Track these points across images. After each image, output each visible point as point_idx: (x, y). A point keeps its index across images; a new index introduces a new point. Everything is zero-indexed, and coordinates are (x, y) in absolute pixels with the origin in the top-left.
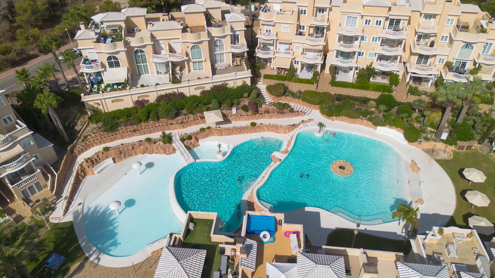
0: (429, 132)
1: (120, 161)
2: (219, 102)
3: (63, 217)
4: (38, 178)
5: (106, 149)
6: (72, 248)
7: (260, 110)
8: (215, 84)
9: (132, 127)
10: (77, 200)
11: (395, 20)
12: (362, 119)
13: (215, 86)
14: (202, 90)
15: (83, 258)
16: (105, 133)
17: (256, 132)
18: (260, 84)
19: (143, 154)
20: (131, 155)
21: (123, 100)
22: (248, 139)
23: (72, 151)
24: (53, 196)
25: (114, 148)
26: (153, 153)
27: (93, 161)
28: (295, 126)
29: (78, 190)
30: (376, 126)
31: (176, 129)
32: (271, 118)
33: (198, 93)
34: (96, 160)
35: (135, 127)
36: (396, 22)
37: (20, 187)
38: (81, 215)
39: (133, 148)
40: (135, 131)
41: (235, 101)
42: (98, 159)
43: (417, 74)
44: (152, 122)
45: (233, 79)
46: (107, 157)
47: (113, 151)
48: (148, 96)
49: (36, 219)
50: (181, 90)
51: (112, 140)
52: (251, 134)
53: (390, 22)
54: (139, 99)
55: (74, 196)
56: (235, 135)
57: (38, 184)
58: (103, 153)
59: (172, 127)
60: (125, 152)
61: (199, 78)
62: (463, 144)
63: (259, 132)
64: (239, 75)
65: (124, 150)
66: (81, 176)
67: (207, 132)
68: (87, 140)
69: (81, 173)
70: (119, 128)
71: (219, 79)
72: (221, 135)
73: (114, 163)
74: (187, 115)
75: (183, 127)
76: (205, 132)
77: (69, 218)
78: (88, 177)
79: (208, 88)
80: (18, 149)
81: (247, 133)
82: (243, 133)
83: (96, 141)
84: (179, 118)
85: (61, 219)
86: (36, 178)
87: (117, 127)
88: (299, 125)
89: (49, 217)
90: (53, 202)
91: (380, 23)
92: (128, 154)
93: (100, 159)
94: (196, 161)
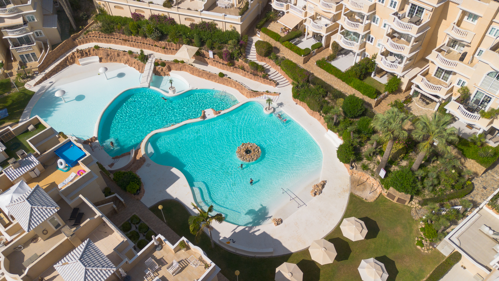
0: (376, 162)
1: (105, 62)
2: (201, 39)
3: (33, 87)
4: (33, 50)
5: (97, 48)
6: (18, 111)
7: (237, 63)
8: (204, 20)
9: (124, 36)
10: (53, 79)
11: (417, 7)
12: (321, 115)
13: (203, 22)
14: (191, 22)
15: (16, 121)
16: (103, 34)
17: (224, 84)
18: (258, 37)
19: (125, 64)
20: (116, 61)
21: (122, 8)
22: (211, 88)
23: (74, 39)
24: (36, 68)
25: (104, 49)
26: (131, 66)
27: (84, 54)
28: (257, 94)
29: (60, 72)
30: (329, 129)
31: (158, 51)
32: (244, 76)
33: (188, 24)
34: (86, 53)
35: (127, 37)
36: (418, 10)
37: (18, 52)
38: (44, 91)
39: (118, 55)
40: (126, 40)
41: (216, 45)
42: (88, 53)
43: (421, 89)
44: (140, 37)
45: (223, 21)
46: (96, 55)
47: (102, 51)
48: (143, 12)
49: (18, 80)
50: (172, 16)
51: (108, 42)
52: (219, 84)
53: (411, 7)
54: (136, 12)
55: (54, 75)
56: (204, 79)
57: (33, 55)
58: (94, 50)
59: (155, 49)
60: (112, 56)
61: (189, 9)
62: (394, 192)
63: (227, 85)
64: (229, 18)
65: (111, 54)
66: (69, 62)
67: (181, 66)
68: (88, 34)
69: (70, 60)
70: (114, 33)
71: (210, 16)
72: (193, 74)
73: (100, 62)
74: (170, 42)
75: (165, 53)
76: (179, 64)
77: (35, 89)
78: (75, 65)
79: (197, 21)
80: (20, 21)
81: (215, 81)
82: (212, 80)
83: (95, 38)
84: (163, 43)
85: (32, 87)
86: (32, 49)
87: (113, 32)
88: (262, 94)
89: (26, 82)
90: (36, 73)
91: (395, 5)
92: (114, 59)
93: (90, 54)
94: (149, 87)
